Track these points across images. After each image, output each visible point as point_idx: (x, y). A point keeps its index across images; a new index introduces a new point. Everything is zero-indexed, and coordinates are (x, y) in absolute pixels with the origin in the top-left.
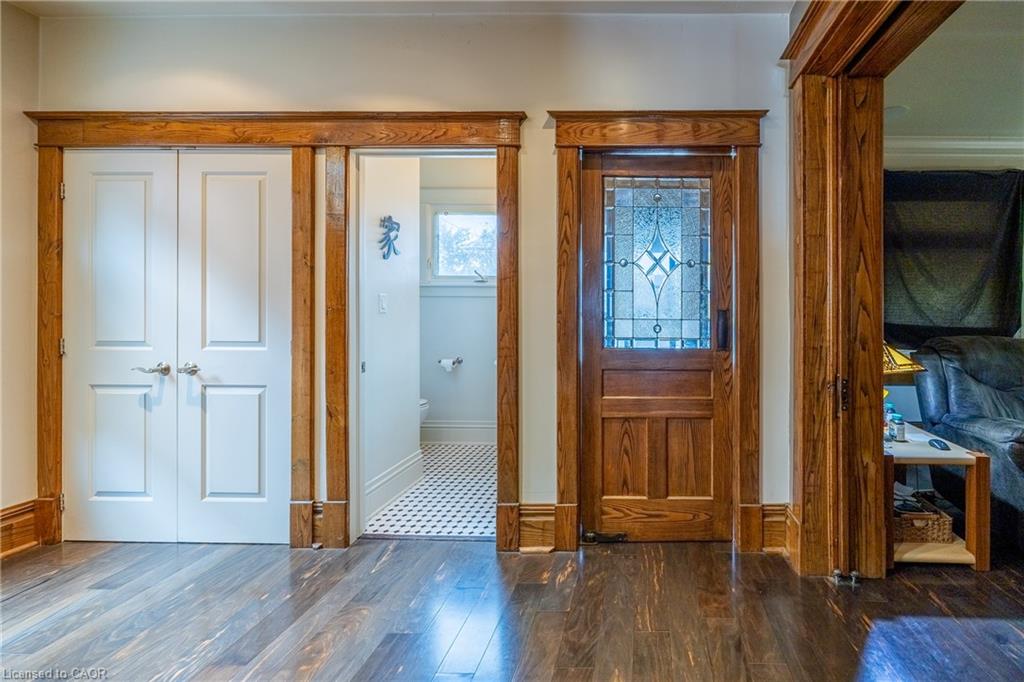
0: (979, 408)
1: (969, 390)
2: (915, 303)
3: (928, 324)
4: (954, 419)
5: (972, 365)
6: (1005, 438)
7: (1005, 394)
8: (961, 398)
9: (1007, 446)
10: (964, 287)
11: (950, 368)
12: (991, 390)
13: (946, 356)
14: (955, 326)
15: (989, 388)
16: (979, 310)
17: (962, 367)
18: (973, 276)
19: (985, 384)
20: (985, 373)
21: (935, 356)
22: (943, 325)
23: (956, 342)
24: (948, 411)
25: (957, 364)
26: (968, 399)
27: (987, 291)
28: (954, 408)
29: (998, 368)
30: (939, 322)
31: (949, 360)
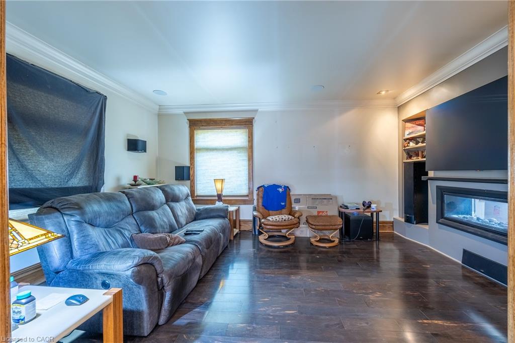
0: (97, 246)
1: (88, 236)
2: (27, 169)
3: (39, 186)
4: (79, 263)
5: (89, 216)
6: (128, 267)
7: (110, 230)
8: (82, 243)
9: (129, 273)
10: (70, 160)
11: (71, 222)
12: (102, 230)
13: (67, 213)
14: (63, 186)
15: (101, 229)
16: (79, 175)
17: (82, 218)
18: (76, 153)
19: (98, 226)
20: (98, 220)
21: (57, 214)
22: (53, 187)
23: (76, 200)
24: (72, 257)
25: (78, 218)
26: (88, 242)
27: (85, 163)
28: (77, 253)
29: (106, 214)
30: (50, 184)
31: (71, 215)
